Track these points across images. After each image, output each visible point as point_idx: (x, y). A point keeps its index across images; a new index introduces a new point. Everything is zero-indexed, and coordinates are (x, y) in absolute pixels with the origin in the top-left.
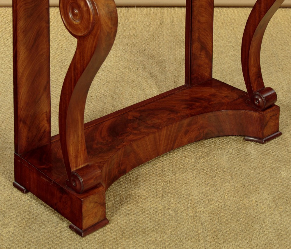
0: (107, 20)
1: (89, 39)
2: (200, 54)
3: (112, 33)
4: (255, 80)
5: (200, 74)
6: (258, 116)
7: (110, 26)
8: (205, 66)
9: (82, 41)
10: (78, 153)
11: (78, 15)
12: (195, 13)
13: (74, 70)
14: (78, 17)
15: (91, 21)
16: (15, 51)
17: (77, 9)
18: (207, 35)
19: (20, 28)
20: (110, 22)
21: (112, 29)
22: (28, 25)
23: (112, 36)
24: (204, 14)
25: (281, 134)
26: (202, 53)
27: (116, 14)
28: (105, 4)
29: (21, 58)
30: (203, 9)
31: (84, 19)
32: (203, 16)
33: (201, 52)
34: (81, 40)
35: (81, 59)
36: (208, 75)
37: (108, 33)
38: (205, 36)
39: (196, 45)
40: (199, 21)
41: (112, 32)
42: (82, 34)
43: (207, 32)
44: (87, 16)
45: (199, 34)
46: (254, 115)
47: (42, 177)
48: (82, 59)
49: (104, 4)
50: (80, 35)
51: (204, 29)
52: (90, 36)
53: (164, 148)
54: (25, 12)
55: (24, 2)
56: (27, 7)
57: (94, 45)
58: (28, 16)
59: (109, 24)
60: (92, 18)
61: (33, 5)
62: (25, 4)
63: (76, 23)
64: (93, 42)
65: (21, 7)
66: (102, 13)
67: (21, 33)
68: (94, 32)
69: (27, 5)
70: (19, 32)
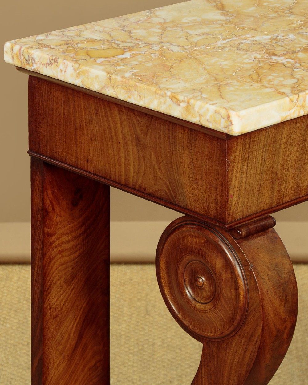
0: (276, 303)
3: (286, 331)
11: (207, 290)
14: (204, 294)
15: (241, 304)
17: (203, 275)
19: (50, 308)
20: (282, 307)
21: (285, 321)
22: (66, 300)
23: (285, 337)
27: (294, 288)
28: (271, 264)
31: (222, 299)
34: (211, 345)
37: (278, 331)
41: (286, 327)
42: (217, 334)
44: (231, 292)
49: (269, 265)
50: (210, 334)
52: (236, 338)
54: (60, 271)
55: (59, 249)
56: (63, 260)
57: (247, 359)
58: (66, 281)
59: (281, 310)
60: (242, 298)
61: (77, 254)
62: (61, 252)
63: (202, 307)
64: (245, 353)
65: (51, 261)
66: (265, 287)
67: (51, 320)
68: (247, 328)
69: (64, 254)
70: (47, 317)
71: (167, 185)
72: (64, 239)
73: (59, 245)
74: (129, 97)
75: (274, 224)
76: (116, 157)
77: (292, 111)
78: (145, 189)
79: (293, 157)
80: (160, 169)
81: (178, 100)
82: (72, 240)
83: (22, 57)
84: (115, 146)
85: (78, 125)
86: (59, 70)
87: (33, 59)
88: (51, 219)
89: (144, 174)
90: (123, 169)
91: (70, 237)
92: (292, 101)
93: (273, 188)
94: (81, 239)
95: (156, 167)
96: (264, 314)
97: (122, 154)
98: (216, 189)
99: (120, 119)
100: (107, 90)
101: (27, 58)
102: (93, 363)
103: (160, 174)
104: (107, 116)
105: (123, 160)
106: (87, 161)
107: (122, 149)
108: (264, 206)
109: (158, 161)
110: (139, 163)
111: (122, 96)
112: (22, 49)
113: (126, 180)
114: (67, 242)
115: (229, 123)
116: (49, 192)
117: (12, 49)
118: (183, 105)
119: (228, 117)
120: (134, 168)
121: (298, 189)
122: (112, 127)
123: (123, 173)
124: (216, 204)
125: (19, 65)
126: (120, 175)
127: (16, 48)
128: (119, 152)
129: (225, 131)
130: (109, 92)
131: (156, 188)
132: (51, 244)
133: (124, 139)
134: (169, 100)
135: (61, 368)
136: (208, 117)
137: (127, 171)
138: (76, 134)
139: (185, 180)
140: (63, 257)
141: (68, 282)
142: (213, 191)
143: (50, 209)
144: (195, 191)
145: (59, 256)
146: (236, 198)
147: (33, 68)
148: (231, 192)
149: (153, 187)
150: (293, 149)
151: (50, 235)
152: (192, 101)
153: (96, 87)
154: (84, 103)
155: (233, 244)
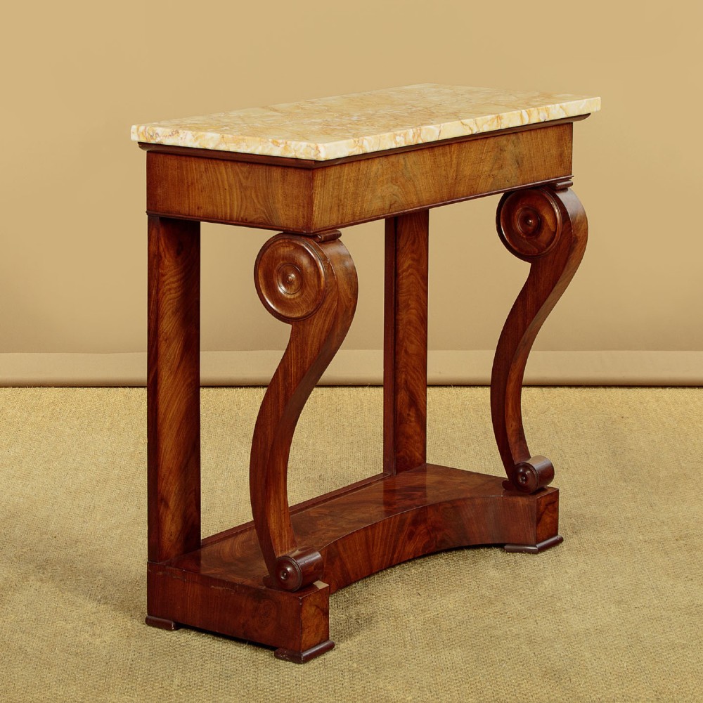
0: (346, 286)
1: (316, 320)
2: (409, 415)
4: (516, 442)
5: (408, 452)
6: (527, 503)
7: (350, 297)
8: (416, 438)
9: (301, 327)
10: (282, 529)
11: (295, 283)
12: (401, 335)
13: (285, 379)
14: (293, 287)
15: (322, 288)
16: (152, 375)
17: (293, 273)
18: (418, 379)
21: (351, 301)
22: (173, 328)
23: (350, 313)
24: (413, 339)
25: (561, 540)
26: (411, 413)
29: (163, 386)
30: (413, 330)
31: (308, 287)
32: (412, 342)
33: (409, 410)
34: (298, 324)
35: (299, 357)
36: (421, 457)
37: (346, 307)
38: (414, 380)
39: (403, 396)
40: (406, 352)
42: (304, 314)
43: (417, 373)
44: (314, 281)
45: (406, 375)
46: (518, 502)
47: (213, 587)
48: (301, 357)
49: (339, 260)
50: (298, 315)
51: (414, 368)
52: (318, 314)
53: (380, 559)
54: (170, 304)
55: (168, 287)
56: (171, 296)
57: (326, 327)
58: (173, 313)
59: (348, 292)
60: (322, 283)
61: (179, 293)
62: (170, 289)
63: (292, 297)
64: (324, 323)
65: (164, 295)
66: (339, 274)
67: (164, 342)
68: (326, 305)
69: (172, 292)
70: (161, 339)
71: (265, 213)
72: (172, 280)
73: (168, 284)
74: (239, 148)
75: (340, 235)
76: (223, 201)
77: (355, 149)
78: (246, 220)
79: (352, 189)
80: (259, 202)
81: (277, 143)
82: (177, 281)
83: (147, 134)
84: (222, 193)
85: (190, 183)
86: (179, 138)
87: (157, 134)
88: (163, 263)
89: (246, 208)
90: (229, 208)
91: (175, 279)
92: (355, 141)
93: (339, 210)
94: (182, 281)
95: (256, 201)
96: (338, 292)
97: (228, 198)
98: (303, 207)
99: (226, 172)
100: (220, 146)
101: (151, 134)
102: (189, 380)
103: (259, 206)
104: (215, 171)
105: (228, 201)
106: (198, 208)
107: (228, 194)
108: (334, 223)
109: (257, 196)
110: (242, 201)
111: (232, 148)
112: (147, 128)
113: (231, 216)
114: (173, 283)
115: (318, 152)
116: (163, 242)
117: (138, 129)
118: (282, 146)
119: (317, 148)
120: (238, 206)
121: (353, 214)
122: (220, 180)
123: (229, 211)
124: (303, 218)
125: (143, 140)
126: (226, 214)
127: (142, 128)
128: (225, 197)
129: (314, 158)
130: (223, 147)
131: (255, 217)
132: (164, 282)
133: (230, 186)
134: (271, 144)
135: (170, 381)
136: (301, 151)
137: (232, 209)
138: (188, 190)
139: (279, 206)
140: (171, 294)
141: (174, 313)
142: (301, 209)
143: (163, 255)
144: (286, 213)
145: (169, 293)
146: (317, 213)
147: (157, 141)
148: (314, 208)
149: (253, 216)
150: (351, 185)
151: (163, 275)
152: (289, 142)
153: (211, 146)
154: (195, 165)
155: (315, 247)
